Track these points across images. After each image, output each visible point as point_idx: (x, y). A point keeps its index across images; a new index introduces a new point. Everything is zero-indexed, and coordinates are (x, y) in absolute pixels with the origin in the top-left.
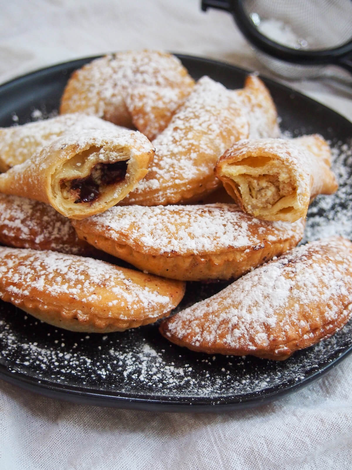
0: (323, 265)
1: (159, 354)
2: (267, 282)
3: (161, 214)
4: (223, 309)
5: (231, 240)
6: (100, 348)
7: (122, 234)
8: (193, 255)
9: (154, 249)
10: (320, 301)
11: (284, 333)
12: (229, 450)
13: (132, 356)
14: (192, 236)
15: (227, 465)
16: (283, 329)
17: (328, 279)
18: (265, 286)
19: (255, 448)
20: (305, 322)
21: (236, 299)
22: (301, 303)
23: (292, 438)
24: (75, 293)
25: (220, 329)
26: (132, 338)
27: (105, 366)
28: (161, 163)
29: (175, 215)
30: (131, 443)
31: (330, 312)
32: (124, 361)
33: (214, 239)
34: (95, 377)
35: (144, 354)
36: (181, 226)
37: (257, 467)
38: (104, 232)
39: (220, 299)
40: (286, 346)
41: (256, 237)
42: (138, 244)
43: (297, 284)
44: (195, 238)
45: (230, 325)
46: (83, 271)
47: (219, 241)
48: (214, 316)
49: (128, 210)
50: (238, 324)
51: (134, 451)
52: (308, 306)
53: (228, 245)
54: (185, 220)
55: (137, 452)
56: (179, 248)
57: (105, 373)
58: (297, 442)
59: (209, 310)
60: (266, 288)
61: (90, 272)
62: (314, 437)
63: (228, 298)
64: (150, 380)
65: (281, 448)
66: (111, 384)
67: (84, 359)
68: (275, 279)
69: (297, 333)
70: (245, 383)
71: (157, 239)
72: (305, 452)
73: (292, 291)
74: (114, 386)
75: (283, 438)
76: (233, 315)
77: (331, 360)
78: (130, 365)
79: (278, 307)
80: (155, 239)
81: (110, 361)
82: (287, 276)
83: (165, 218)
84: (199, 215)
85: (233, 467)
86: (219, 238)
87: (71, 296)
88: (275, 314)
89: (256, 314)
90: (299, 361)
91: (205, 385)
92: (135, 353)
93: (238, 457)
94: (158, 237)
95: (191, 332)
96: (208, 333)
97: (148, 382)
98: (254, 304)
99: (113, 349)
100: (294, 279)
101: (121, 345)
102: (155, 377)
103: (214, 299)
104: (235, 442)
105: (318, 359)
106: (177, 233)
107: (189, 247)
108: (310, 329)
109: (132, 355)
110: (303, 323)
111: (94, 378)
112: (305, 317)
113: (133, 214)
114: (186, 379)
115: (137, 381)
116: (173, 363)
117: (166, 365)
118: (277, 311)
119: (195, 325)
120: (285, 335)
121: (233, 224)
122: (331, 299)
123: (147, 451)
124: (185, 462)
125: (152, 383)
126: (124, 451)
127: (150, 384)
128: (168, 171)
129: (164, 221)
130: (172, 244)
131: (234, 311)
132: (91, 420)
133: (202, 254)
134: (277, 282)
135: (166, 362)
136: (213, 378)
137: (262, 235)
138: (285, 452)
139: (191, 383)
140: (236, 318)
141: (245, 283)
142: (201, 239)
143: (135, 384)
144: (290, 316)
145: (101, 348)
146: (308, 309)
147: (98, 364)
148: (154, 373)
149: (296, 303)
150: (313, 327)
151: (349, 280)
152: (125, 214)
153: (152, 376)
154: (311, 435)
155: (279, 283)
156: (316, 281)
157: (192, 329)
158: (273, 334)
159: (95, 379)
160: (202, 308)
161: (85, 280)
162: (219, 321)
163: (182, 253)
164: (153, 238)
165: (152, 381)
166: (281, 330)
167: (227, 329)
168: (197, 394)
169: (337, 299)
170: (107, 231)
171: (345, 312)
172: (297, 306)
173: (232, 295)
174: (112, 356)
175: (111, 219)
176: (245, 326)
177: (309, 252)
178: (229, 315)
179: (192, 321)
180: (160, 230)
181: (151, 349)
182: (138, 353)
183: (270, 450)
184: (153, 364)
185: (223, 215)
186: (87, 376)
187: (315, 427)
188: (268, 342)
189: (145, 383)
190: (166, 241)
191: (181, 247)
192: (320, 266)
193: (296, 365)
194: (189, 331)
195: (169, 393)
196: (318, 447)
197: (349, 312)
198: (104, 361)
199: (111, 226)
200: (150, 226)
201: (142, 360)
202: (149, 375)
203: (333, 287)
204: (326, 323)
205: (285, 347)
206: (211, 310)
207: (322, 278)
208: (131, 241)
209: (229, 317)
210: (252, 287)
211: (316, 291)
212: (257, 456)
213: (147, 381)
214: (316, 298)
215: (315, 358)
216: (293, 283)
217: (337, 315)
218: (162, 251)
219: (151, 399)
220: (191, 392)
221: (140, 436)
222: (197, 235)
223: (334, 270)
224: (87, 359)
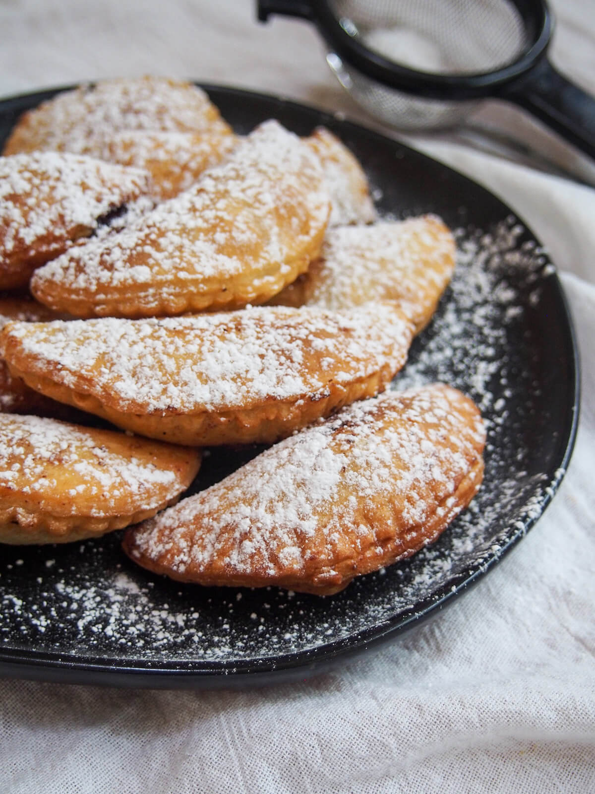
0: (401, 430)
1: (144, 590)
2: (302, 460)
3: (152, 336)
4: (227, 508)
5: (272, 384)
6: (40, 580)
7: (81, 377)
8: (205, 412)
9: (138, 404)
10: (394, 491)
11: (329, 546)
12: (255, 757)
13: (95, 594)
14: (204, 379)
15: (250, 782)
16: (329, 539)
17: (410, 454)
18: (298, 466)
19: (299, 754)
20: (367, 527)
21: (249, 489)
22: (360, 494)
23: (365, 736)
24: (10, 479)
25: (220, 542)
26: (98, 563)
27: (46, 612)
28: (162, 241)
29: (176, 339)
30: (85, 744)
31: (413, 511)
32: (81, 602)
33: (243, 384)
34: (27, 630)
35: (117, 590)
36: (185, 359)
37: (302, 787)
38: (51, 372)
39: (223, 491)
40: (334, 570)
41: (316, 376)
42: (110, 395)
43: (353, 463)
44: (209, 382)
45: (237, 535)
46: (21, 440)
47: (251, 387)
48: (211, 520)
49: (95, 329)
50: (250, 532)
51: (89, 757)
52: (373, 499)
53: (265, 395)
54: (193, 348)
55: (94, 758)
56: (179, 401)
57: (44, 623)
58: (373, 744)
59: (204, 509)
60: (300, 469)
61: (33, 440)
62: (404, 736)
63: (237, 488)
64: (124, 634)
65: (344, 755)
66: (54, 641)
67: (11, 601)
68: (317, 453)
69: (353, 546)
70: (290, 639)
71: (143, 385)
72: (387, 761)
73: (346, 474)
74: (58, 644)
75: (349, 736)
76: (242, 517)
77: (437, 597)
78: (91, 610)
79: (320, 502)
80: (140, 385)
81: (56, 602)
82: (338, 449)
83: (159, 345)
84: (219, 337)
85: (261, 786)
86: (252, 380)
87: (3, 484)
88: (314, 514)
89: (283, 515)
90: (386, 600)
91: (219, 641)
92: (101, 588)
93: (270, 769)
94: (144, 381)
95: (172, 548)
96: (200, 549)
97: (120, 638)
98: (279, 497)
99: (63, 581)
100: (350, 454)
101: (78, 576)
102: (132, 630)
103: (214, 491)
104: (266, 742)
105: (417, 596)
106: (178, 374)
107: (199, 400)
108: (376, 539)
109: (95, 592)
110: (364, 529)
111: (25, 632)
112: (368, 518)
113: (103, 338)
114: (186, 632)
115: (101, 636)
116: (166, 606)
117: (154, 609)
118: (317, 508)
119: (179, 536)
120: (331, 550)
121: (278, 354)
122: (414, 487)
123: (114, 756)
124: (177, 776)
125: (126, 639)
126: (70, 757)
127: (123, 641)
128: (171, 256)
129: (157, 350)
130: (169, 394)
131: (245, 510)
132: (19, 705)
133: (223, 411)
134: (319, 458)
135: (154, 603)
136: (234, 631)
137: (328, 371)
138: (352, 761)
139: (196, 639)
140: (248, 521)
141: (266, 461)
142: (220, 382)
143: (95, 642)
144: (341, 517)
145: (43, 580)
146: (372, 505)
147: (35, 607)
148: (132, 623)
149: (352, 495)
150: (382, 537)
151: (448, 456)
152: (88, 338)
153: (127, 627)
154: (398, 732)
155: (323, 461)
156: (388, 457)
157: (174, 543)
158: (310, 548)
159: (26, 634)
160: (191, 506)
161: (26, 454)
162: (219, 527)
163: (186, 410)
164: (137, 383)
165: (126, 637)
166: (325, 542)
167: (232, 540)
168: (203, 657)
169: (424, 488)
170: (56, 372)
171: (441, 511)
172: (353, 499)
173: (243, 482)
174: (60, 594)
175: (63, 348)
176: (262, 536)
177: (380, 409)
178: (235, 517)
179: (174, 529)
180: (149, 367)
181: (128, 582)
182: (106, 589)
183: (325, 758)
184: (131, 607)
185: (260, 335)
186: (12, 629)
187: (407, 720)
188: (302, 562)
189: (113, 639)
190: (158, 387)
191: (185, 399)
192: (396, 432)
193: (381, 607)
194: (168, 547)
195: (153, 656)
196: (410, 753)
197: (447, 510)
198: (45, 603)
199: (62, 363)
200: (132, 361)
201: (112, 600)
202: (123, 625)
203: (418, 466)
204: (406, 529)
205: (331, 571)
206: (206, 508)
207: (398, 452)
208: (98, 388)
209: (237, 519)
210: (278, 467)
211: (388, 474)
212: (302, 769)
213: (118, 636)
214: (387, 486)
215: (413, 595)
216: (347, 461)
217: (424, 515)
218: (151, 408)
219: (115, 665)
220: (193, 654)
221: (103, 731)
222: (212, 376)
223: (421, 439)
224: (15, 600)
